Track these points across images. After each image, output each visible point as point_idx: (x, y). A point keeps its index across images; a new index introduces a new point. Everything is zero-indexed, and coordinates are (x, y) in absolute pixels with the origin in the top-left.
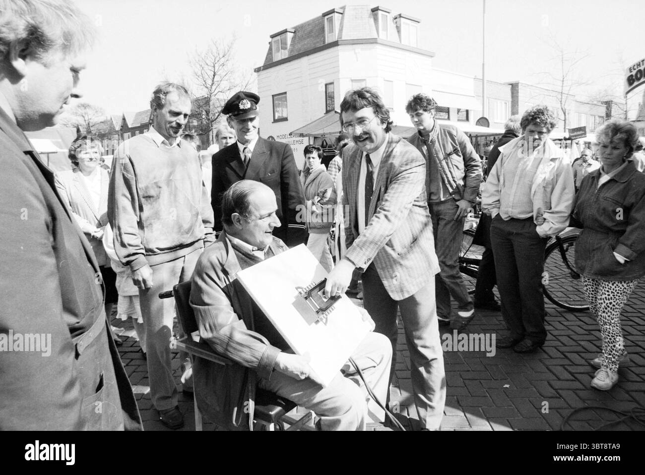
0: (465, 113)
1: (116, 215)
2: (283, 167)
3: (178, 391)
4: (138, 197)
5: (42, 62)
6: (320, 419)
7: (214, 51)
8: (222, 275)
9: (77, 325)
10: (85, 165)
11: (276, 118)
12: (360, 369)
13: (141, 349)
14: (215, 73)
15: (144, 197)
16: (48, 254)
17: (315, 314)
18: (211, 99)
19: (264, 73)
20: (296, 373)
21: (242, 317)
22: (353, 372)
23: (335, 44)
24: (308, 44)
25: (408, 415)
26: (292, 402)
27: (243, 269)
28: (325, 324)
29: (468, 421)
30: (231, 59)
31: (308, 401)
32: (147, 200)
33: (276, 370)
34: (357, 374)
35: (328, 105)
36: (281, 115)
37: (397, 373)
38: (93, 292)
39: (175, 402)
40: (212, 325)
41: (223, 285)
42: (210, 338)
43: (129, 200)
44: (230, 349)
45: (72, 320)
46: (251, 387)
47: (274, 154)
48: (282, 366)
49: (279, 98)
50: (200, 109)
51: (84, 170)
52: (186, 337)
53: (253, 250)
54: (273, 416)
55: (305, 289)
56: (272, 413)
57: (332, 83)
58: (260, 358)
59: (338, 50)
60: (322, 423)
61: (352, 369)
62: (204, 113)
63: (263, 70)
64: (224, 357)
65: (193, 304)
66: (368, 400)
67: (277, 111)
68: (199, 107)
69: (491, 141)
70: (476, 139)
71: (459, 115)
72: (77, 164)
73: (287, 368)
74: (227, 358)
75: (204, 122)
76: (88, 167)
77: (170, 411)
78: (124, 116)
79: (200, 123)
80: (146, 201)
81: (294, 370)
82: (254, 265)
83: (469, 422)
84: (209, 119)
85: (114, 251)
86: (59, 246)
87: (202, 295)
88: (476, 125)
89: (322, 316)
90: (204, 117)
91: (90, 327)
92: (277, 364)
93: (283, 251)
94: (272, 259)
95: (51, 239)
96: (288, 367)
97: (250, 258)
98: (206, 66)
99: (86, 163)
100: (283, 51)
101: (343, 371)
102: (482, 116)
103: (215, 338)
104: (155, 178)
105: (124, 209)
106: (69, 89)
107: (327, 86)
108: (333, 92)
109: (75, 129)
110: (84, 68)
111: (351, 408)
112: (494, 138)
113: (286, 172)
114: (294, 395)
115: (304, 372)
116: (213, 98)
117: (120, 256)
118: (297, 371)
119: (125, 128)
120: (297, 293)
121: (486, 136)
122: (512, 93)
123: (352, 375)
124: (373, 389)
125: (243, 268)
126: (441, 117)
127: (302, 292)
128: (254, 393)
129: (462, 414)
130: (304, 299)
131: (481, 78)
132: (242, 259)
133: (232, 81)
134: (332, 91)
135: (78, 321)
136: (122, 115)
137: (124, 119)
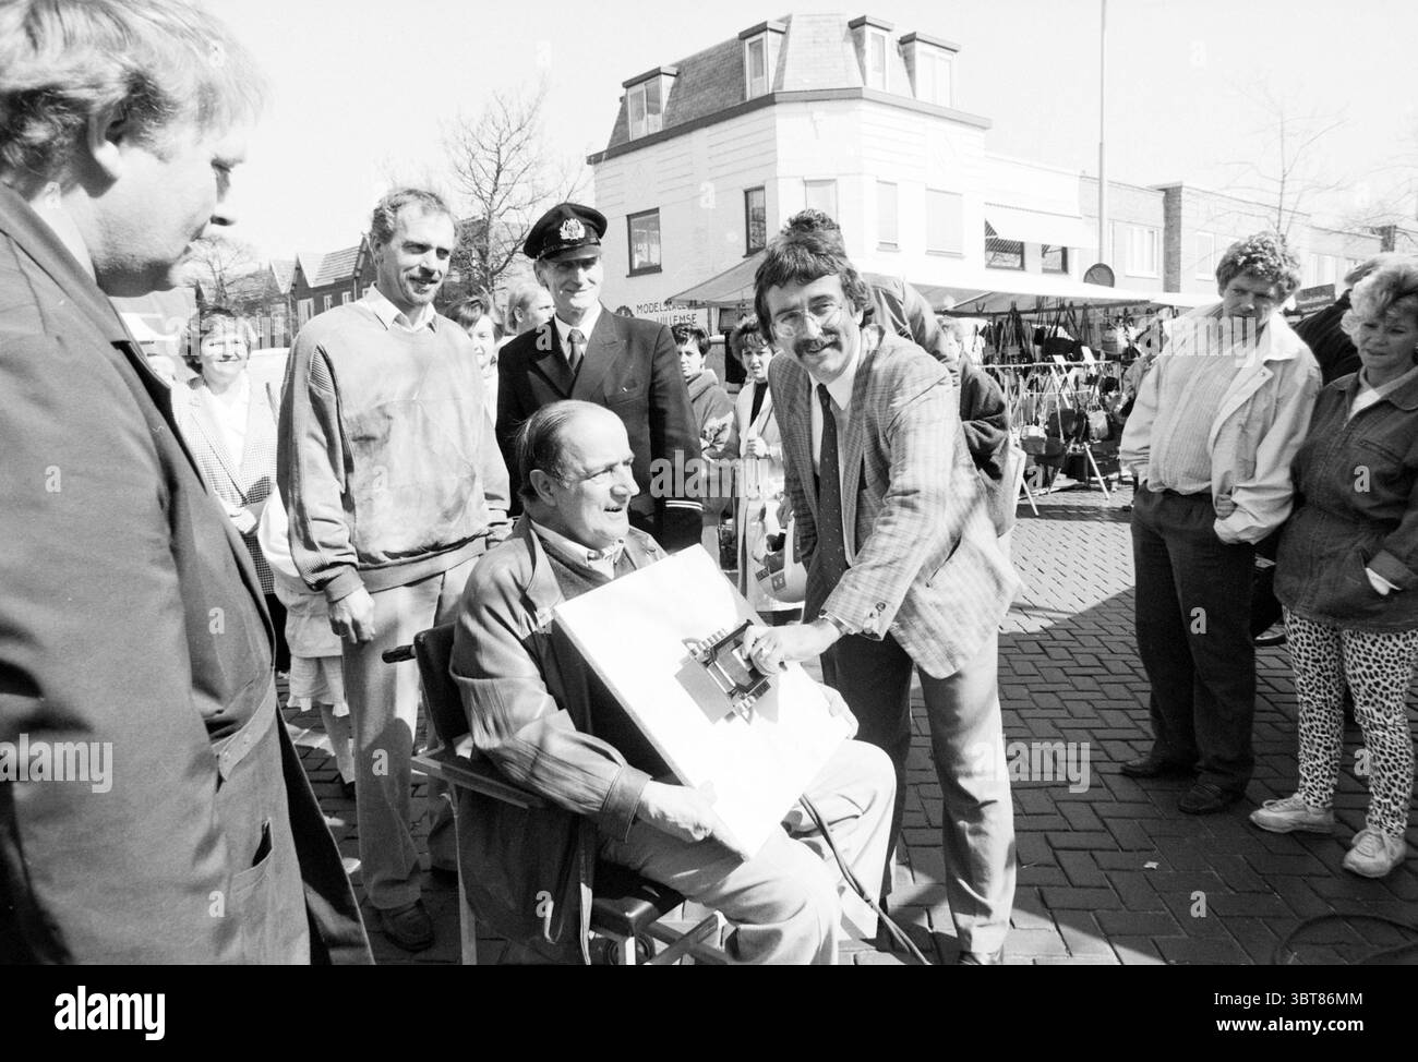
0: (1060, 254)
1: (296, 478)
2: (654, 374)
3: (422, 868)
4: (342, 438)
5: (154, 149)
6: (737, 930)
7: (500, 116)
8: (521, 611)
9: (218, 716)
10: (213, 369)
11: (636, 266)
12: (825, 820)
13: (340, 775)
14: (499, 166)
15: (354, 440)
16: (162, 563)
17: (727, 699)
18: (491, 224)
19: (610, 167)
20: (683, 826)
21: (566, 705)
22: (809, 829)
23: (768, 101)
24: (709, 100)
25: (931, 927)
26: (675, 892)
27: (567, 599)
28: (748, 720)
29: (1063, 940)
30: (535, 134)
31: (708, 890)
32: (361, 446)
33: (639, 819)
34: (818, 832)
35: (752, 237)
36: (646, 260)
37: (907, 833)
38: (252, 646)
39: (413, 892)
40: (501, 721)
41: (524, 634)
42: (495, 749)
43: (322, 445)
44: (538, 772)
45: (208, 705)
46: (584, 860)
47: (635, 346)
48: (653, 811)
49: (644, 221)
50: (468, 246)
51: (212, 381)
52: (442, 747)
53: (589, 558)
54: (633, 922)
55: (703, 643)
56: (631, 915)
57: (761, 188)
58: (605, 794)
59: (774, 115)
60: (740, 938)
61: (807, 821)
62: (475, 254)
63: (609, 158)
64: (527, 789)
65: (457, 674)
66: (841, 890)
67: (638, 251)
68: (465, 240)
69: (1119, 317)
70: (1085, 314)
71: (1045, 260)
72: (197, 368)
73: (664, 816)
74: (532, 793)
75: (476, 275)
76: (221, 374)
77: (405, 912)
78: (298, 262)
79: (466, 276)
80: (358, 449)
81: (679, 820)
82: (590, 589)
83: (1066, 944)
84: (486, 270)
85: (290, 558)
86: (183, 546)
87: (478, 654)
88: (1085, 280)
89: (740, 704)
90: (475, 263)
91: (245, 723)
92: (642, 808)
93: (656, 559)
94: (630, 579)
95: (168, 530)
96: (668, 813)
97: (582, 576)
98: (481, 150)
99: (216, 365)
100: (650, 116)
101: (787, 826)
102: (1097, 262)
103: (508, 748)
104: (378, 397)
105: (313, 464)
106: (206, 205)
107: (750, 194)
108: (764, 209)
109: (193, 292)
110: (241, 161)
111: (803, 907)
112: (1126, 311)
113: (661, 385)
114: (679, 875)
115: (703, 824)
116: (495, 221)
117: (302, 569)
118: (687, 823)
119: (300, 288)
120: (685, 652)
121: (1107, 306)
122: (1167, 209)
123: (807, 834)
124: (853, 865)
125: (567, 597)
126: (1004, 264)
127: (697, 650)
128: (591, 872)
129: (1052, 927)
130: (702, 667)
131: (1097, 176)
132: (565, 575)
133: (538, 183)
134: (761, 205)
135: (220, 707)
136: (294, 260)
137: (299, 269)
